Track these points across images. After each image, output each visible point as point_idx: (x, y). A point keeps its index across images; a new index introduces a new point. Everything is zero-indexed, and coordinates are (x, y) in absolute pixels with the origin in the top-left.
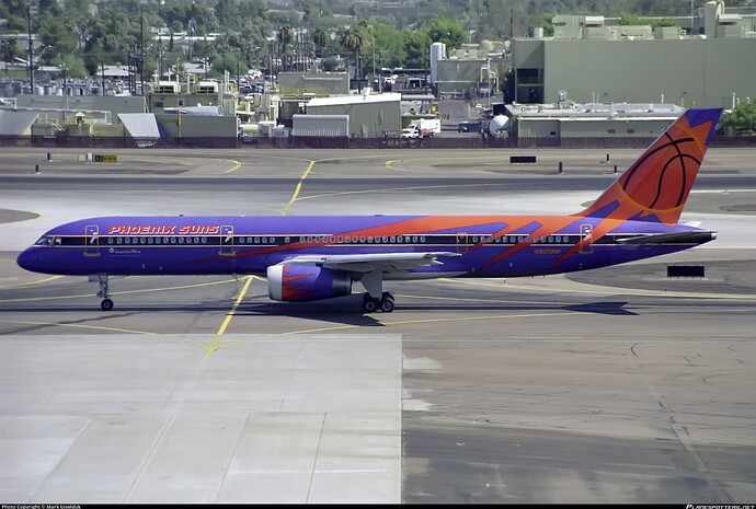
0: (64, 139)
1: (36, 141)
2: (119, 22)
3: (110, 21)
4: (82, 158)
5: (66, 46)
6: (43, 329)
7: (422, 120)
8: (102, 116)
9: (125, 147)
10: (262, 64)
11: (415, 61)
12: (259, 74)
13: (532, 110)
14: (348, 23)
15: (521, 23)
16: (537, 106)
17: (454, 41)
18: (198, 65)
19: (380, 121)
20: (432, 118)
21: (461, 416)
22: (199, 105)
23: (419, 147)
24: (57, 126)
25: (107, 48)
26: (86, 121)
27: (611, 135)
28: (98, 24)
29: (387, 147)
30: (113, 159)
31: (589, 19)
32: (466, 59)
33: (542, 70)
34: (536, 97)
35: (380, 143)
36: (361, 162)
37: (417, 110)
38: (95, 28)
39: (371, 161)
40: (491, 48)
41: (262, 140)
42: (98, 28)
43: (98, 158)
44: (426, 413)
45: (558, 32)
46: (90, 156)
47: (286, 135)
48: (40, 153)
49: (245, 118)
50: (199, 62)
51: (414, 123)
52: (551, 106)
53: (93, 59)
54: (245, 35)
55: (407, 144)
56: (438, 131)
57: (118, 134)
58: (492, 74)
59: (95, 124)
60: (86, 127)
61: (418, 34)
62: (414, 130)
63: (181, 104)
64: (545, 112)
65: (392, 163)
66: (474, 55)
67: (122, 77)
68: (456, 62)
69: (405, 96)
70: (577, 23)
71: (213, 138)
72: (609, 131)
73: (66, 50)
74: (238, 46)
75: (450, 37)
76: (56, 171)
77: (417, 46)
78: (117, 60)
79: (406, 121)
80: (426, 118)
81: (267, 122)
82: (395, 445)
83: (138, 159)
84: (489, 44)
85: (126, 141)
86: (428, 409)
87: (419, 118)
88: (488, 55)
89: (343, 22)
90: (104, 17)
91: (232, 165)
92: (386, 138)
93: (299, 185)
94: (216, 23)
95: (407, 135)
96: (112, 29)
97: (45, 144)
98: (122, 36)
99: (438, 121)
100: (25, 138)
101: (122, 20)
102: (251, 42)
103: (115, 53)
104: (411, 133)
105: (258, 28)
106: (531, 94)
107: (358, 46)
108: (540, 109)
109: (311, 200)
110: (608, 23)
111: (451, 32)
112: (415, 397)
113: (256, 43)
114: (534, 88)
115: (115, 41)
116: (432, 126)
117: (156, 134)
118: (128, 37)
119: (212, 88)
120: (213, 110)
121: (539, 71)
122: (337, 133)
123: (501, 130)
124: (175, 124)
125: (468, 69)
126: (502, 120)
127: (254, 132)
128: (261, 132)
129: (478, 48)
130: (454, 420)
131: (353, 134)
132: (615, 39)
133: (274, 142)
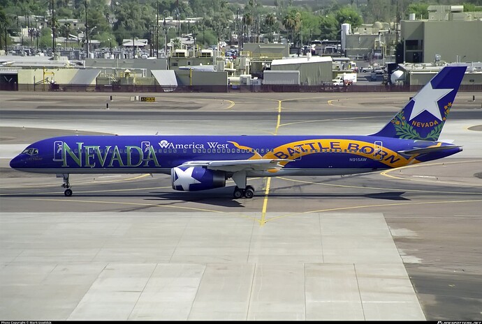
0: (117, 87)
1: (99, 88)
2: (135, 11)
3: (130, 11)
4: (133, 99)
5: (103, 27)
6: (149, 209)
7: (345, 74)
8: (141, 72)
9: (156, 92)
10: (227, 38)
11: (327, 35)
12: (225, 44)
13: (419, 67)
14: (274, 11)
15: (391, 10)
16: (420, 65)
17: (355, 23)
18: (187, 39)
19: (319, 75)
20: (350, 72)
21: (445, 267)
22: (201, 64)
23: (345, 92)
24: (113, 78)
25: (128, 28)
26: (131, 75)
27: (471, 83)
28: (122, 12)
29: (324, 91)
30: (153, 99)
31: (454, 7)
32: (365, 34)
33: (422, 41)
34: (418, 59)
35: (321, 88)
36: (311, 101)
37: (341, 67)
38: (120, 14)
39: (318, 101)
40: (381, 27)
41: (242, 87)
42: (122, 15)
43: (143, 99)
44: (420, 265)
45: (431, 16)
46: (137, 98)
47: (259, 84)
48: (105, 96)
49: (230, 73)
50: (187, 37)
51: (339, 76)
52: (430, 64)
53: (120, 35)
54: (216, 19)
55: (337, 89)
56: (355, 81)
57: (151, 83)
58: (382, 44)
59: (137, 77)
60: (131, 79)
61: (330, 18)
62: (339, 80)
63: (189, 64)
64: (427, 68)
65: (332, 102)
66: (370, 32)
67: (140, 47)
68: (359, 36)
69: (335, 59)
70: (444, 10)
71: (212, 86)
72: (470, 81)
73: (102, 29)
74: (211, 26)
75: (350, 20)
76: (119, 108)
77: (329, 26)
78: (134, 36)
79: (334, 75)
80: (347, 72)
81: (245, 75)
82: (408, 286)
83: (167, 99)
84: (380, 24)
85: (157, 88)
86: (420, 262)
87: (343, 73)
88: (378, 31)
89: (270, 10)
90: (126, 8)
91: (229, 103)
92: (324, 86)
93: (279, 116)
94: (190, 11)
95: (335, 84)
96: (131, 16)
97: (105, 90)
98: (137, 20)
99: (355, 74)
100: (92, 86)
101: (137, 10)
102: (219, 24)
103: (133, 31)
104: (338, 82)
105: (224, 15)
106: (414, 57)
107: (293, 26)
108: (424, 66)
109: (290, 126)
110: (466, 10)
111: (351, 16)
112: (408, 254)
113: (223, 24)
114: (415, 53)
115: (132, 23)
116: (351, 77)
117: (175, 83)
118: (141, 21)
119: (210, 54)
120: (210, 68)
121: (420, 42)
122: (292, 82)
123: (399, 80)
124: (188, 77)
125: (366, 40)
126: (399, 73)
127: (237, 82)
128: (242, 82)
129: (372, 27)
130: (441, 270)
131: (301, 83)
132: (471, 20)
133: (251, 88)
